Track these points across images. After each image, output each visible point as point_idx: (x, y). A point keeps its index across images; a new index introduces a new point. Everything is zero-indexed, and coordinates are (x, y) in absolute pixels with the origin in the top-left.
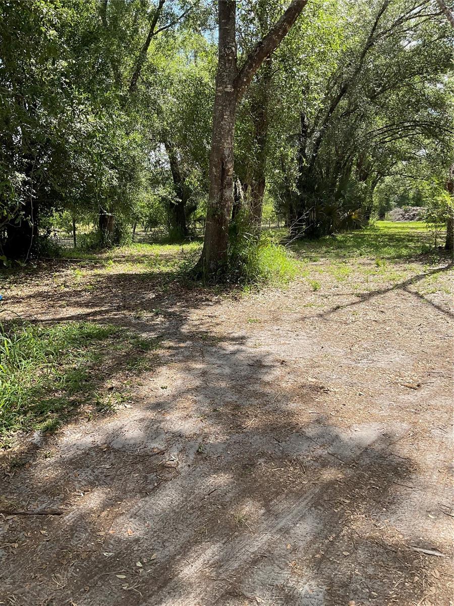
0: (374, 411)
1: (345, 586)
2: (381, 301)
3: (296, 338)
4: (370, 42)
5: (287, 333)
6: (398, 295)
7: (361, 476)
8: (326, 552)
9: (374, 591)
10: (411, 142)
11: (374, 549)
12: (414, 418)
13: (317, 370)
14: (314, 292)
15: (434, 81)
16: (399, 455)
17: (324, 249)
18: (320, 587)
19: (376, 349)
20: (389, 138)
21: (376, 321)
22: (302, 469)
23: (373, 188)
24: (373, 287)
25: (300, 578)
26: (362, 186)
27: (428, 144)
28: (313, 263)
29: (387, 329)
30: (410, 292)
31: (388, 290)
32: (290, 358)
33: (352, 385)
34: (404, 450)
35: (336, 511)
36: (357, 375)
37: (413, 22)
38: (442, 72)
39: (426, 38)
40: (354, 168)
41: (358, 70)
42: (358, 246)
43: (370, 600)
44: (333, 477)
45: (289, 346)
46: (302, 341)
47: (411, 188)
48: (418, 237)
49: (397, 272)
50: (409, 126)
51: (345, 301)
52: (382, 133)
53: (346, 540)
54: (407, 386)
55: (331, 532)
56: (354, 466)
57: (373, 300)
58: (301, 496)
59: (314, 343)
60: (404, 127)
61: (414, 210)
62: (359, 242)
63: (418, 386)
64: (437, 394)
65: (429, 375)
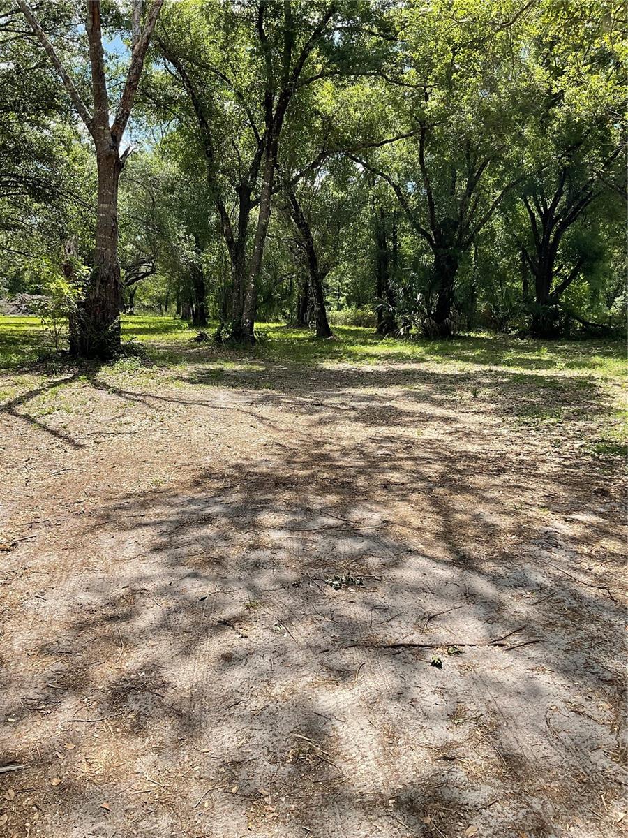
10: (14, 204)
15: (38, 125)
27: (38, 210)
30: (17, 415)
38: (46, 114)
39: (19, 62)
47: (26, 269)
48: (38, 337)
49: (3, 388)
50: (8, 182)
61: (33, 299)
63: (14, 545)
64: (38, 551)
65: (31, 527)
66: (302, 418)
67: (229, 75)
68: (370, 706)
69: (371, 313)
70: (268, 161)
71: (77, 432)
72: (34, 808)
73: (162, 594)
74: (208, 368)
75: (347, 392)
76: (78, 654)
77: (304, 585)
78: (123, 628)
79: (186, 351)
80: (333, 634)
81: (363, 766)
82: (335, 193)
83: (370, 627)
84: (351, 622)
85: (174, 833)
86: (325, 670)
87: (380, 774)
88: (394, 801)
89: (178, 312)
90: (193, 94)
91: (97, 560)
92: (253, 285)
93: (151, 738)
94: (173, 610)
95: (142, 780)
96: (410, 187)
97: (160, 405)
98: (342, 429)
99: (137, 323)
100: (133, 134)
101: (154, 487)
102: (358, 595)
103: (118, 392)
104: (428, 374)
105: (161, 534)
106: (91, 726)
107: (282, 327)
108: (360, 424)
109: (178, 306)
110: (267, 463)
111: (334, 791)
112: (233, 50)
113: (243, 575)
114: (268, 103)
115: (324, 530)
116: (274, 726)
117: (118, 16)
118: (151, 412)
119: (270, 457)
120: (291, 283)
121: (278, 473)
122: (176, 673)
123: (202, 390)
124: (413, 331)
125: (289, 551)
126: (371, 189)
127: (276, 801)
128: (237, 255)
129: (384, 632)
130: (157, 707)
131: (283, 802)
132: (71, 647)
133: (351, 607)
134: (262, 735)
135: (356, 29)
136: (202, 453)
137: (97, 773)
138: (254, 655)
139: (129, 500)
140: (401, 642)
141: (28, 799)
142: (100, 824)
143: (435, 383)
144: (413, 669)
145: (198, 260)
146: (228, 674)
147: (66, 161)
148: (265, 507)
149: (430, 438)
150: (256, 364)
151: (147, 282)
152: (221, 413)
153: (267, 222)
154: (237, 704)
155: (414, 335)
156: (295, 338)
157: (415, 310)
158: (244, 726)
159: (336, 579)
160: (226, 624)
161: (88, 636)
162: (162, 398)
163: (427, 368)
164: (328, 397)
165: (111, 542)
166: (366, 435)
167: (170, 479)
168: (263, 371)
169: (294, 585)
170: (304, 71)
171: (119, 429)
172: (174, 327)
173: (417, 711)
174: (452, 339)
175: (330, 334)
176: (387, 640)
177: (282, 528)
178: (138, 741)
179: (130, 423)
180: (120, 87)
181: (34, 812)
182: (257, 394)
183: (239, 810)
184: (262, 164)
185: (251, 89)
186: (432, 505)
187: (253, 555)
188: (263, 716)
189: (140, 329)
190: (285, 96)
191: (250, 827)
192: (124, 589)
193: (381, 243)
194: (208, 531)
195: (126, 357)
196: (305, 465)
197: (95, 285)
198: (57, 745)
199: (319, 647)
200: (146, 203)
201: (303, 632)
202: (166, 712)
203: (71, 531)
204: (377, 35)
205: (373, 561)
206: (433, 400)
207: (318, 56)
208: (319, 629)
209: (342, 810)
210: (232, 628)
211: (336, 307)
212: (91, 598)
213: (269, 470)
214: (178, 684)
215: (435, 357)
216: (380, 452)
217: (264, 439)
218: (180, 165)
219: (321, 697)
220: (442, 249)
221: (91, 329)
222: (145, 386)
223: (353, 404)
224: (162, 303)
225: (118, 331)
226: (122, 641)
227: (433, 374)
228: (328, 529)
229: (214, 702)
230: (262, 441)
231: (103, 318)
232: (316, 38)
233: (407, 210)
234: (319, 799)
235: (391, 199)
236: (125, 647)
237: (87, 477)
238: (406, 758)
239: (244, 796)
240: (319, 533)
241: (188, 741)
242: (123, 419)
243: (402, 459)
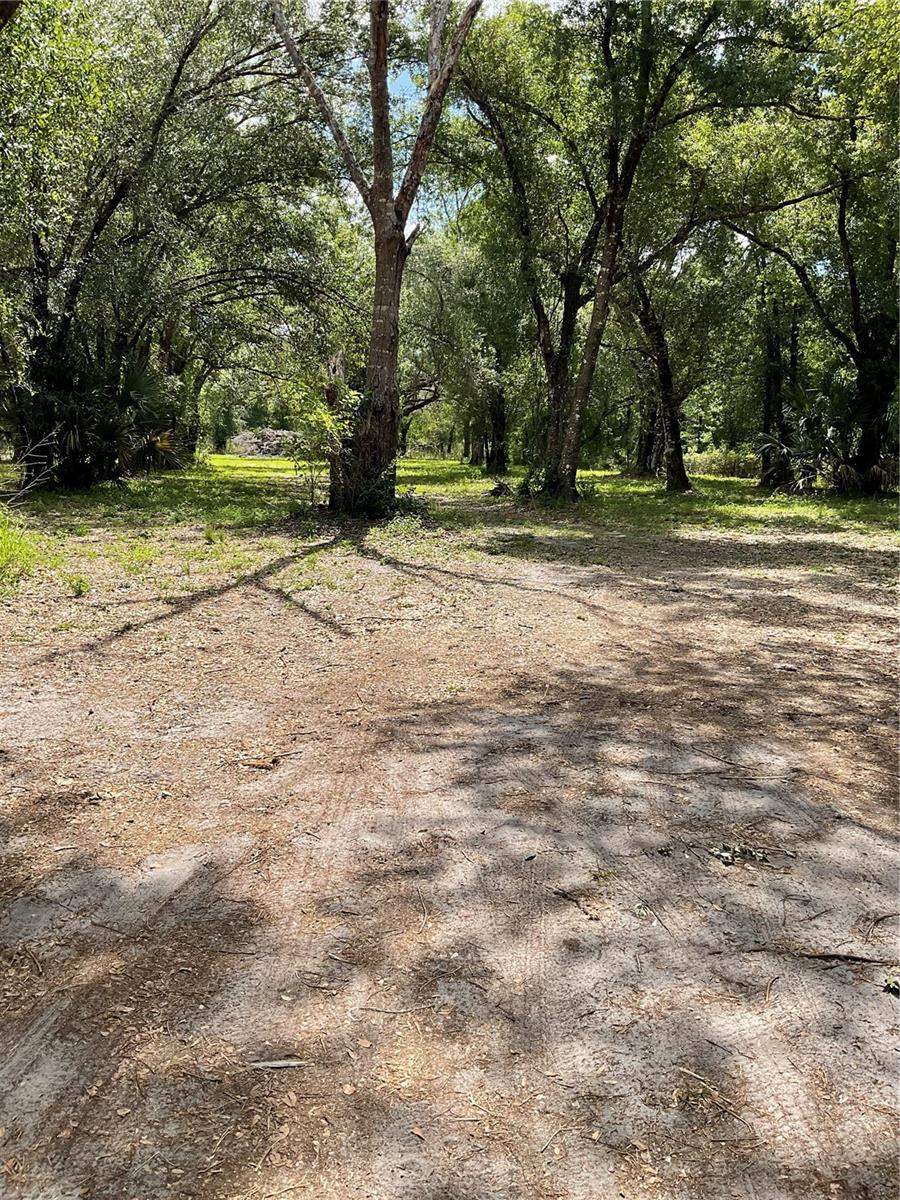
0: (191, 824)
1: (121, 1174)
2: (214, 610)
3: (32, 698)
4: (170, 104)
5: (12, 691)
6: (246, 595)
7: (160, 953)
8: (83, 1121)
9: (176, 1168)
10: (261, 308)
11: (179, 1087)
12: (264, 823)
13: (78, 760)
14: (75, 600)
15: (295, 198)
16: (234, 897)
17: (103, 509)
18: (68, 1193)
19: (201, 703)
20: (219, 296)
21: (203, 649)
22: (34, 966)
23: (197, 389)
24: (199, 582)
25: (24, 1189)
26: (174, 384)
27: (292, 315)
28: (77, 539)
29: (224, 662)
30: (267, 590)
31: (229, 587)
32: (18, 744)
33: (149, 780)
34: (241, 886)
35: (105, 1034)
36: (160, 759)
37: (249, 81)
38: (306, 184)
39: (275, 114)
40: (155, 348)
41: (148, 157)
42: (172, 502)
43: (169, 1185)
44: (101, 969)
45: (15, 717)
46: (46, 704)
47: (270, 395)
48: (285, 487)
49: (246, 553)
50: (254, 277)
51: (142, 613)
52: (206, 285)
53: (125, 1086)
54: (254, 766)
55: (92, 1078)
56: (144, 937)
57: (198, 609)
58: (31, 1024)
59: (73, 705)
60: (245, 278)
61: (277, 436)
62: (176, 496)
63: (275, 761)
64: (306, 771)
65: (295, 739)
66: (653, 609)
67: (558, 116)
68: (791, 1041)
69: (752, 456)
70: (608, 238)
71: (343, 615)
72: (323, 1121)
73: (474, 846)
74: (512, 532)
75: (720, 573)
76: (368, 917)
77: (677, 854)
78: (422, 885)
79: (480, 508)
80: (727, 930)
81: (786, 1128)
82: (705, 280)
83: (784, 925)
84: (753, 915)
85: (514, 1184)
86: (718, 980)
87: (814, 1143)
88: (838, 1186)
89: (466, 454)
90: (506, 148)
91: (381, 790)
92: (578, 416)
93: (474, 1047)
94: (490, 870)
95: (464, 1103)
96: (821, 269)
97: (449, 582)
98: (715, 628)
99: (411, 468)
100: (421, 206)
101: (449, 697)
102: (763, 876)
103: (392, 563)
104: (848, 550)
105: (466, 761)
106: (391, 1019)
107: (614, 477)
108: (742, 622)
109: (466, 446)
110: (606, 672)
111: (744, 1159)
112: (565, 81)
113: (585, 830)
114: (612, 155)
115: (699, 774)
116: (647, 1052)
117: (407, 45)
118: (438, 592)
119: (609, 664)
120: (629, 412)
121: (623, 686)
122: (501, 959)
123: (506, 564)
124: (819, 482)
125: (649, 800)
126: (759, 273)
127: (658, 1160)
128: (557, 373)
129: (804, 934)
130: (479, 1004)
131: (668, 1163)
132: (358, 907)
133: (754, 893)
134: (632, 1063)
135: (749, 40)
136: (513, 652)
137: (403, 1084)
138: (611, 947)
139: (417, 712)
140: (833, 952)
141: (315, 1108)
142: (413, 1157)
143: (859, 564)
144: (854, 994)
145: (498, 381)
146: (575, 968)
147: (330, 247)
148: (609, 735)
149: (857, 647)
150: (580, 529)
151: (426, 412)
152: (535, 598)
153: (603, 325)
154: (592, 1013)
155: (820, 490)
156: (635, 493)
157: (824, 452)
158: (604, 1046)
159: (726, 849)
160: (567, 897)
161: (378, 895)
162: (451, 573)
163: (843, 540)
164: (689, 580)
165: (398, 767)
166: (753, 639)
167: (470, 686)
168: (591, 539)
169: (661, 852)
170: (667, 105)
171: (397, 613)
172: (462, 476)
173: (866, 1057)
174: (883, 497)
175: (689, 487)
176: (811, 946)
177: (636, 767)
178: (455, 1048)
179: (412, 606)
180: (406, 142)
181: (323, 1127)
182: (584, 572)
183: (605, 1165)
184: (601, 241)
185: (589, 136)
186: (868, 749)
187: (597, 803)
188: (630, 1036)
189: (416, 477)
190: (639, 143)
191: (622, 1192)
192: (421, 834)
193: (773, 352)
194: (528, 762)
195: (402, 515)
196: (664, 678)
197: (366, 418)
198: (347, 1040)
199: (706, 945)
200: (432, 303)
201: (681, 922)
202: (491, 1012)
203: (346, 748)
204: (780, 46)
205: (780, 828)
206: (858, 589)
207: (690, 83)
208: (704, 919)
209: (757, 1188)
210: (575, 904)
211: (695, 448)
212: (379, 842)
213: (610, 683)
214: (505, 974)
215: (857, 525)
216: (778, 666)
217: (600, 636)
218: (483, 248)
219: (714, 1018)
220: (870, 361)
221: (359, 477)
222: (428, 556)
223: (729, 591)
224: (444, 443)
225: (393, 479)
226: (424, 905)
227: (857, 550)
228: (706, 774)
229: (558, 1007)
230: (595, 640)
231: (375, 462)
232: (687, 56)
233: (817, 303)
234: (722, 1167)
235: (791, 286)
236: (429, 914)
237: (359, 677)
238: (853, 1124)
239: (610, 1146)
240: (692, 778)
241: (525, 1058)
242: (403, 601)
243: (814, 677)
